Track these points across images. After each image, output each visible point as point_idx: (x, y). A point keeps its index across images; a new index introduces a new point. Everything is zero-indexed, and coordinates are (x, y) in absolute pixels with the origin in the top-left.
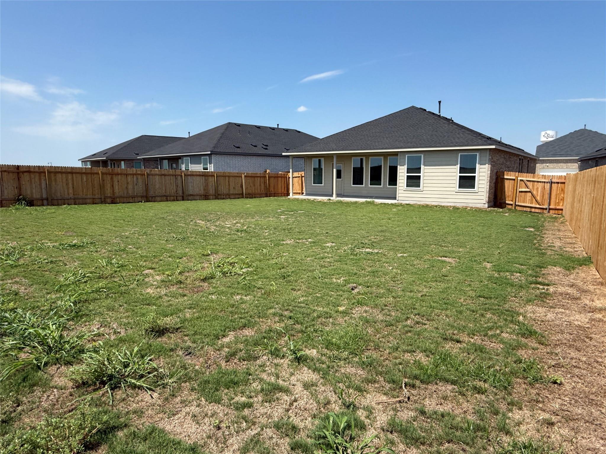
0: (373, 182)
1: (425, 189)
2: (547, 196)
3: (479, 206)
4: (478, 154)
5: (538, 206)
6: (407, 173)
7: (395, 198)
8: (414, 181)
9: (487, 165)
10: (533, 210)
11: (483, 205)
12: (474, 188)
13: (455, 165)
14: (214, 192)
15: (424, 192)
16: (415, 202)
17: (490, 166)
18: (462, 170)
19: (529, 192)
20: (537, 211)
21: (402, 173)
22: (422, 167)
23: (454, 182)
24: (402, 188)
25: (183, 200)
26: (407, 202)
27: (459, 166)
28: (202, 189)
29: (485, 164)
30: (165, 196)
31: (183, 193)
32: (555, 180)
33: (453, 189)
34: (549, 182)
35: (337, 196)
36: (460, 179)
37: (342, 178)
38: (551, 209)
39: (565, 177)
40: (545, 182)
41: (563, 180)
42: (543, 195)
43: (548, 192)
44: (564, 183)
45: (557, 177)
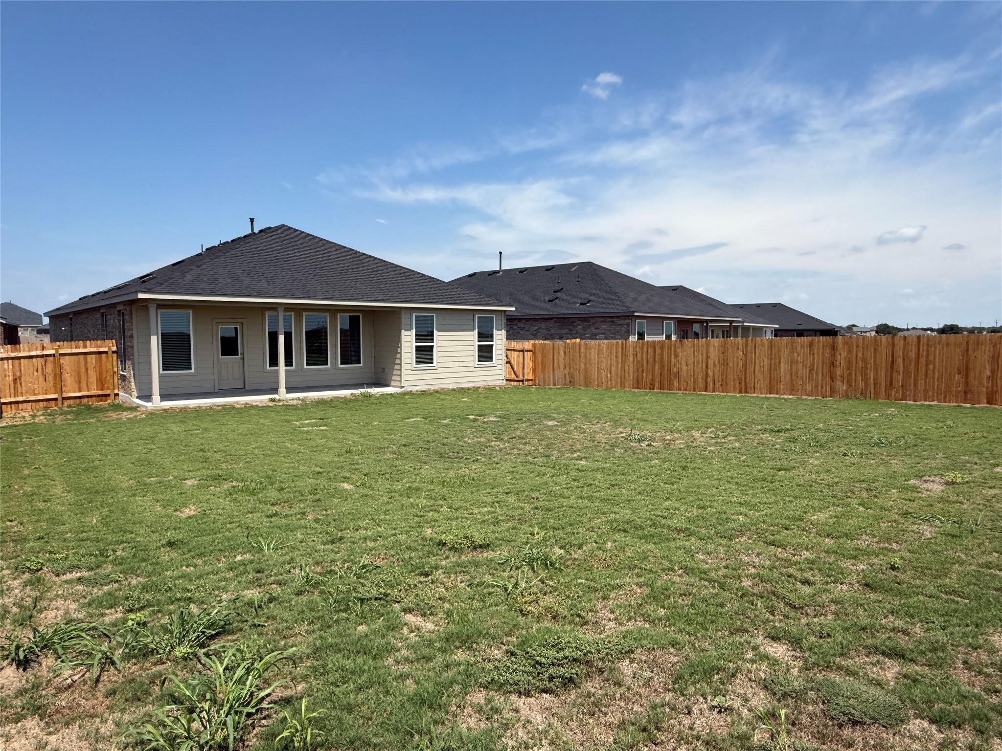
1: (440, 365)
2: (521, 366)
3: (498, 383)
4: (495, 317)
5: (516, 379)
6: (417, 342)
8: (425, 354)
9: (503, 331)
10: (513, 383)
11: (501, 382)
12: (492, 361)
13: (473, 330)
15: (438, 371)
16: (428, 387)
17: (505, 332)
18: (481, 336)
19: (510, 362)
20: (515, 383)
21: (408, 340)
22: (435, 332)
23: (473, 353)
24: (409, 366)
26: (417, 388)
27: (476, 331)
29: (501, 330)
32: (527, 348)
33: (472, 364)
34: (522, 351)
35: (289, 390)
36: (479, 349)
37: (243, 354)
38: (526, 380)
39: (534, 345)
40: (519, 351)
41: (530, 347)
42: (518, 364)
43: (522, 362)
44: (531, 351)
45: (527, 345)
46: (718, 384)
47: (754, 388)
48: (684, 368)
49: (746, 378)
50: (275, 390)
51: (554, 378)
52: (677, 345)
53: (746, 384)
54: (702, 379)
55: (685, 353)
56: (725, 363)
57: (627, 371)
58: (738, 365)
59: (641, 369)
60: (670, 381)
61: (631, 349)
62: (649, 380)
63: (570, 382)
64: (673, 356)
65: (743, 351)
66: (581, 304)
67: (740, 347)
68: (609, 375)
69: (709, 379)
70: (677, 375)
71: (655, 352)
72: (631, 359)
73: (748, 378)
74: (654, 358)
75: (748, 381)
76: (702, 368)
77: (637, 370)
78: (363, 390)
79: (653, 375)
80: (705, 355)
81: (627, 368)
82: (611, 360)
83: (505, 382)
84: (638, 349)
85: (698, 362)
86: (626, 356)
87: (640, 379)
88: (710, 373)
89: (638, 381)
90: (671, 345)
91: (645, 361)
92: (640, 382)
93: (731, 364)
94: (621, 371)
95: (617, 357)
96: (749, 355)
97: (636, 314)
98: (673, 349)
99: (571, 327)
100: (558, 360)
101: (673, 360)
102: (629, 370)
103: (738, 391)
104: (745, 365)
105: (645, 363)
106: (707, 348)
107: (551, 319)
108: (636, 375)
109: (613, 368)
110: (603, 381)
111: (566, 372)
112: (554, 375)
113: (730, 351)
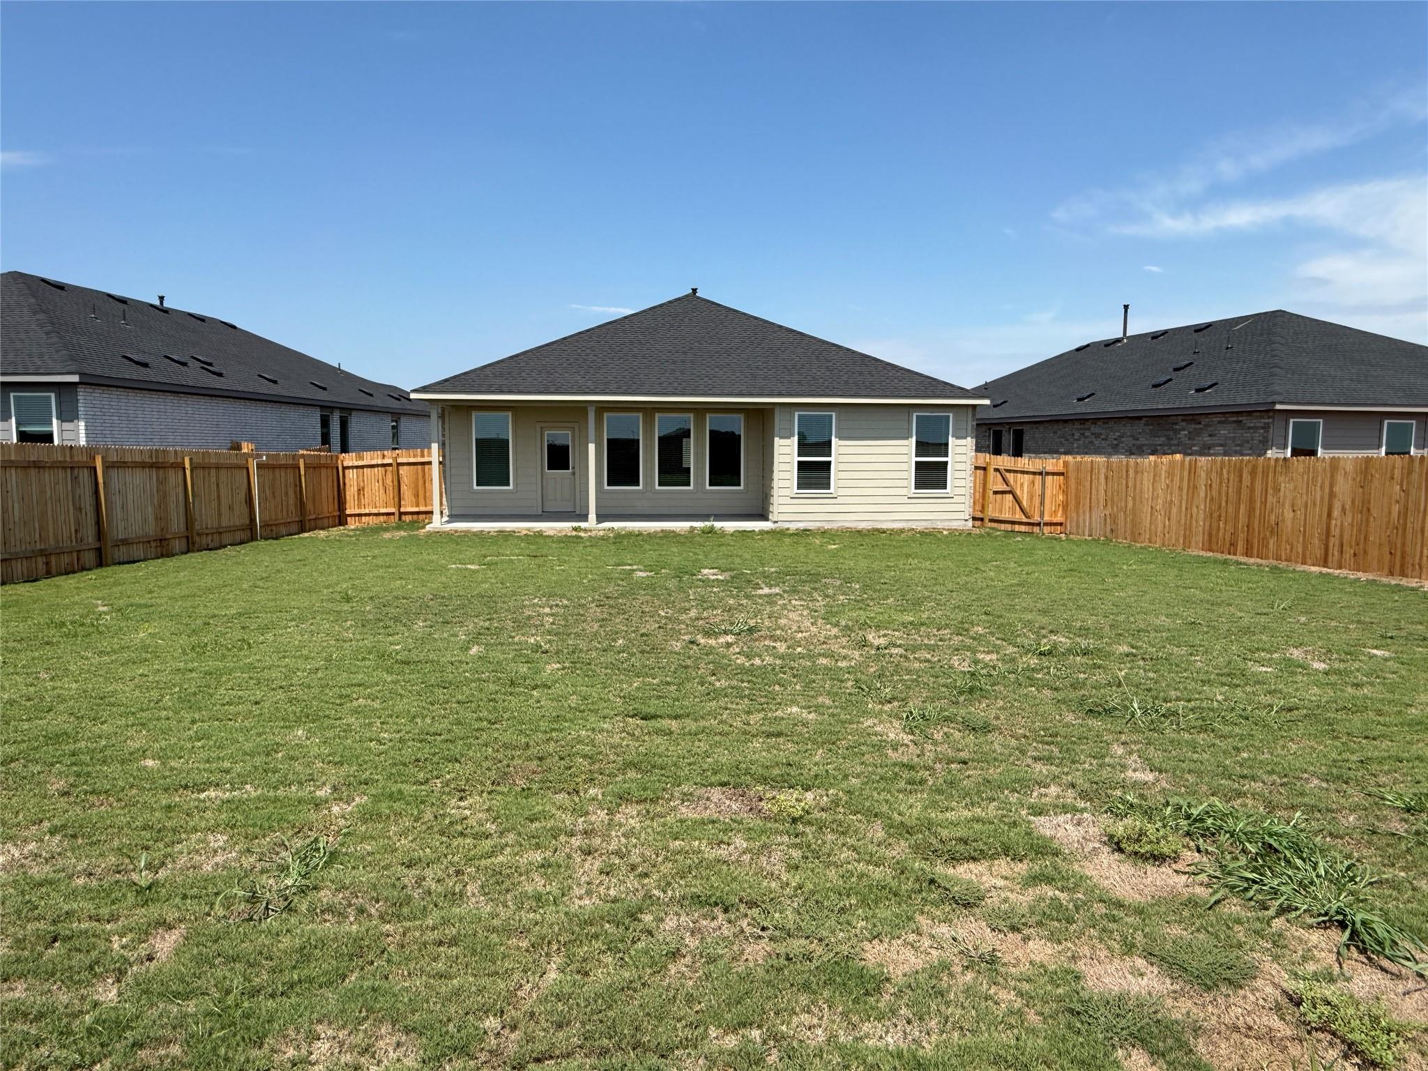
0: (668, 477)
1: (841, 492)
2: (1037, 501)
3: (955, 525)
4: (951, 415)
5: (1025, 520)
6: (799, 455)
7: (763, 516)
8: (814, 474)
9: (969, 439)
10: (1017, 528)
11: (964, 522)
12: (945, 488)
13: (907, 438)
14: (183, 526)
15: (839, 500)
16: (818, 524)
17: (974, 441)
18: (922, 448)
19: (1010, 492)
20: (1023, 528)
21: (786, 453)
22: (834, 440)
23: (905, 475)
24: (787, 492)
25: (101, 564)
26: (801, 526)
27: (914, 439)
28: (151, 518)
29: (965, 438)
30: (42, 553)
31: (100, 535)
32: (1050, 468)
33: (904, 492)
34: (1041, 474)
35: (601, 518)
36: (917, 469)
37: (573, 468)
38: (1046, 524)
39: (1066, 464)
40: (1034, 473)
41: (1061, 468)
42: (1031, 497)
43: (1039, 492)
44: (1062, 474)
45: (1052, 463)
46: (1349, 552)
47: (1421, 567)
48: (1288, 515)
49: (1403, 545)
50: (584, 517)
51: (1090, 523)
52: (1279, 469)
53: (1403, 557)
54: (1320, 540)
55: (1291, 486)
56: (1364, 508)
57: (1194, 515)
58: (1390, 513)
59: (1215, 515)
60: (1264, 543)
61: (1203, 475)
62: (1227, 538)
63: (1112, 531)
64: (1270, 491)
65: (1401, 485)
66: (1198, 391)
67: (1397, 473)
68: (1167, 523)
69: (1332, 540)
70: (1276, 529)
71: (1241, 481)
72: (1202, 494)
73: (1409, 543)
74: (1239, 492)
75: (1408, 549)
76: (1320, 516)
77: (1211, 515)
78: (708, 524)
79: (1235, 527)
80: (1327, 491)
81: (1195, 510)
82: (1171, 494)
83: (970, 523)
84: (1214, 475)
85: (1315, 504)
86: (1195, 487)
87: (1214, 533)
88: (1335, 531)
89: (1210, 535)
90: (1268, 467)
91: (1224, 498)
92: (1214, 539)
93: (1375, 512)
94: (1186, 516)
95: (1180, 488)
96: (1413, 492)
97: (1278, 407)
98: (1271, 475)
99: (1171, 433)
100: (1097, 491)
101: (1270, 498)
102: (1198, 513)
103: (1386, 570)
104: (1404, 514)
105: (1224, 504)
106: (1332, 476)
107: (1140, 418)
108: (1207, 524)
109: (1174, 510)
110: (1158, 533)
111: (1108, 513)
112: (1090, 517)
113: (1376, 483)
